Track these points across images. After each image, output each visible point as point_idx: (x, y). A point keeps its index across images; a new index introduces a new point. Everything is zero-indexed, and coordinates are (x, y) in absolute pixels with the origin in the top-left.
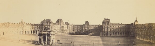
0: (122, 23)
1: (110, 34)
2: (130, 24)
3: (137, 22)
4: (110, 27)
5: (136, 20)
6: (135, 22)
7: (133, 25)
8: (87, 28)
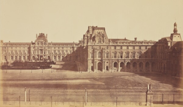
0: (136, 39)
1: (107, 67)
2: (157, 41)
3: (177, 36)
4: (105, 47)
5: (175, 31)
6: (172, 35)
7: (167, 44)
8: (41, 50)
